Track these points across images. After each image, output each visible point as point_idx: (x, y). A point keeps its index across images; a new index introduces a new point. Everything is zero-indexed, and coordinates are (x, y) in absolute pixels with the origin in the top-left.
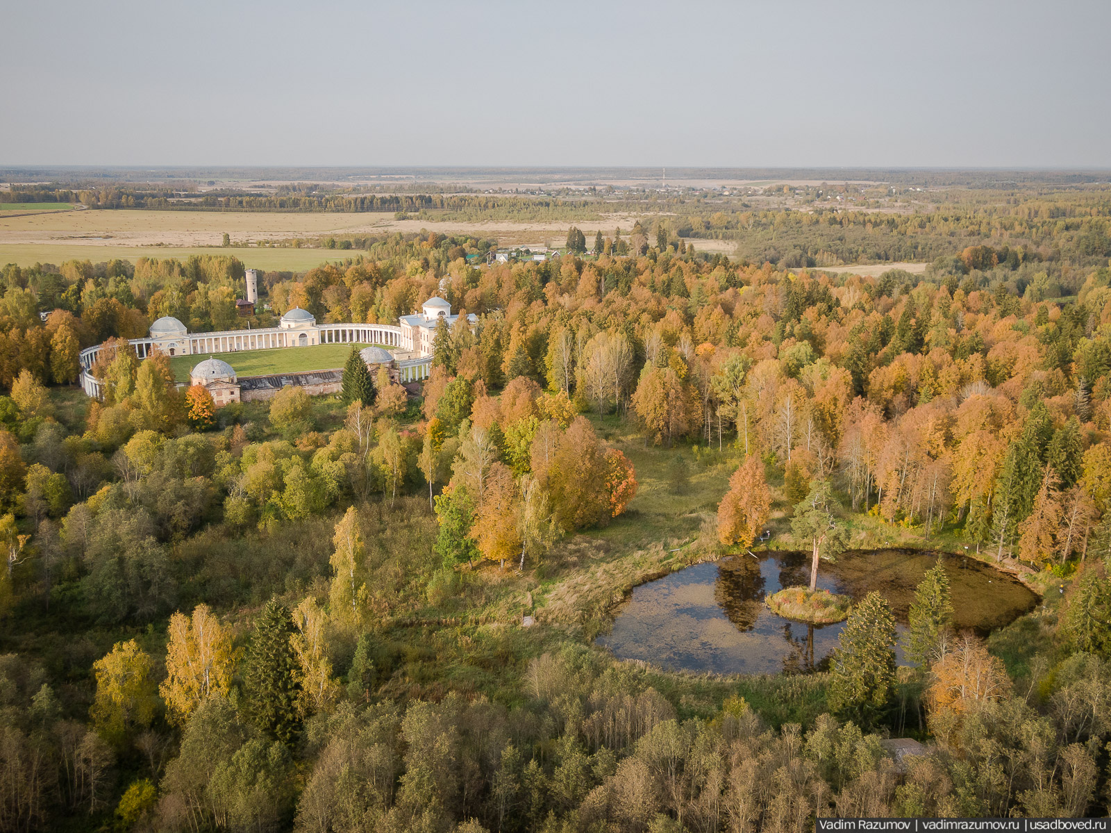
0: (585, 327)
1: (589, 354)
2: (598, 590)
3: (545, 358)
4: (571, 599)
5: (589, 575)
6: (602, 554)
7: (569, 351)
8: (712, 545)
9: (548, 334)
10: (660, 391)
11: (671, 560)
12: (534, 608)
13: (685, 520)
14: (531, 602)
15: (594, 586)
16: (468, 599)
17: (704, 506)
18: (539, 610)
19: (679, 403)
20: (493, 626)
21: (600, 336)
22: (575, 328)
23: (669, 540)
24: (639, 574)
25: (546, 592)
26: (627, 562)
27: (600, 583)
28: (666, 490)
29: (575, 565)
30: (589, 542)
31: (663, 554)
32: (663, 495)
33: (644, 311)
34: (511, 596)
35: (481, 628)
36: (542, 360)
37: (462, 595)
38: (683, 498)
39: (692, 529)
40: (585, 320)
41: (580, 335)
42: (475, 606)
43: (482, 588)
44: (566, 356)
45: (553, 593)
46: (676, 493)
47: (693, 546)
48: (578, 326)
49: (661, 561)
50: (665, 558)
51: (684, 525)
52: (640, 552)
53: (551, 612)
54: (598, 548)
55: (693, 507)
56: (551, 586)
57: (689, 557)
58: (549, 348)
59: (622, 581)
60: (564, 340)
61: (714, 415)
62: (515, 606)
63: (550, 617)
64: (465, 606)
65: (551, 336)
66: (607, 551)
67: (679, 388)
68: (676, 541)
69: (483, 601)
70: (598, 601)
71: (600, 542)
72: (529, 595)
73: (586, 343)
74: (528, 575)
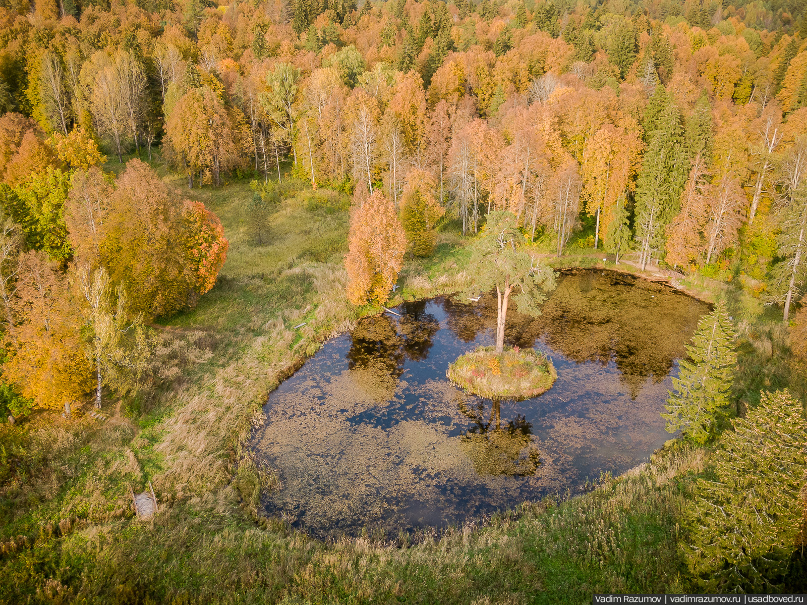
0: (73, 47)
1: (89, 80)
2: (229, 416)
3: (26, 92)
4: (199, 443)
5: (206, 393)
6: (209, 354)
7: (58, 79)
8: (340, 309)
9: (24, 60)
10: (202, 117)
11: (301, 342)
12: (146, 476)
13: (291, 279)
14: (137, 467)
15: (221, 410)
16: (26, 488)
17: (302, 256)
18: (157, 477)
19: (226, 130)
20: (91, 534)
21: (97, 56)
22: (61, 49)
23: (287, 312)
24: (272, 374)
25: (153, 439)
26: (249, 359)
27: (226, 401)
28: (243, 242)
29: (179, 380)
30: (183, 337)
31: (288, 335)
32: (242, 249)
33: (138, 27)
34: (100, 463)
35: (68, 544)
36: (22, 93)
37: (15, 485)
38: (270, 249)
39: (306, 291)
40: (72, 39)
41: (70, 56)
42: (42, 499)
43: (45, 460)
44: (55, 86)
45: (167, 438)
46: (257, 245)
47: (319, 315)
48: (64, 46)
49: (291, 346)
50: (295, 340)
51: (294, 288)
52: (260, 339)
53: (176, 478)
54: (199, 344)
55: (290, 259)
56: (157, 427)
57: (321, 331)
58: (29, 77)
59: (256, 392)
60: (49, 64)
61: (268, 143)
62: (113, 480)
63: (178, 487)
64: (26, 505)
65: (29, 63)
66: (214, 346)
67: (222, 111)
68: (296, 312)
69: (55, 486)
70: (236, 434)
71: (198, 334)
72: (128, 453)
73: (80, 66)
74: (112, 415)
